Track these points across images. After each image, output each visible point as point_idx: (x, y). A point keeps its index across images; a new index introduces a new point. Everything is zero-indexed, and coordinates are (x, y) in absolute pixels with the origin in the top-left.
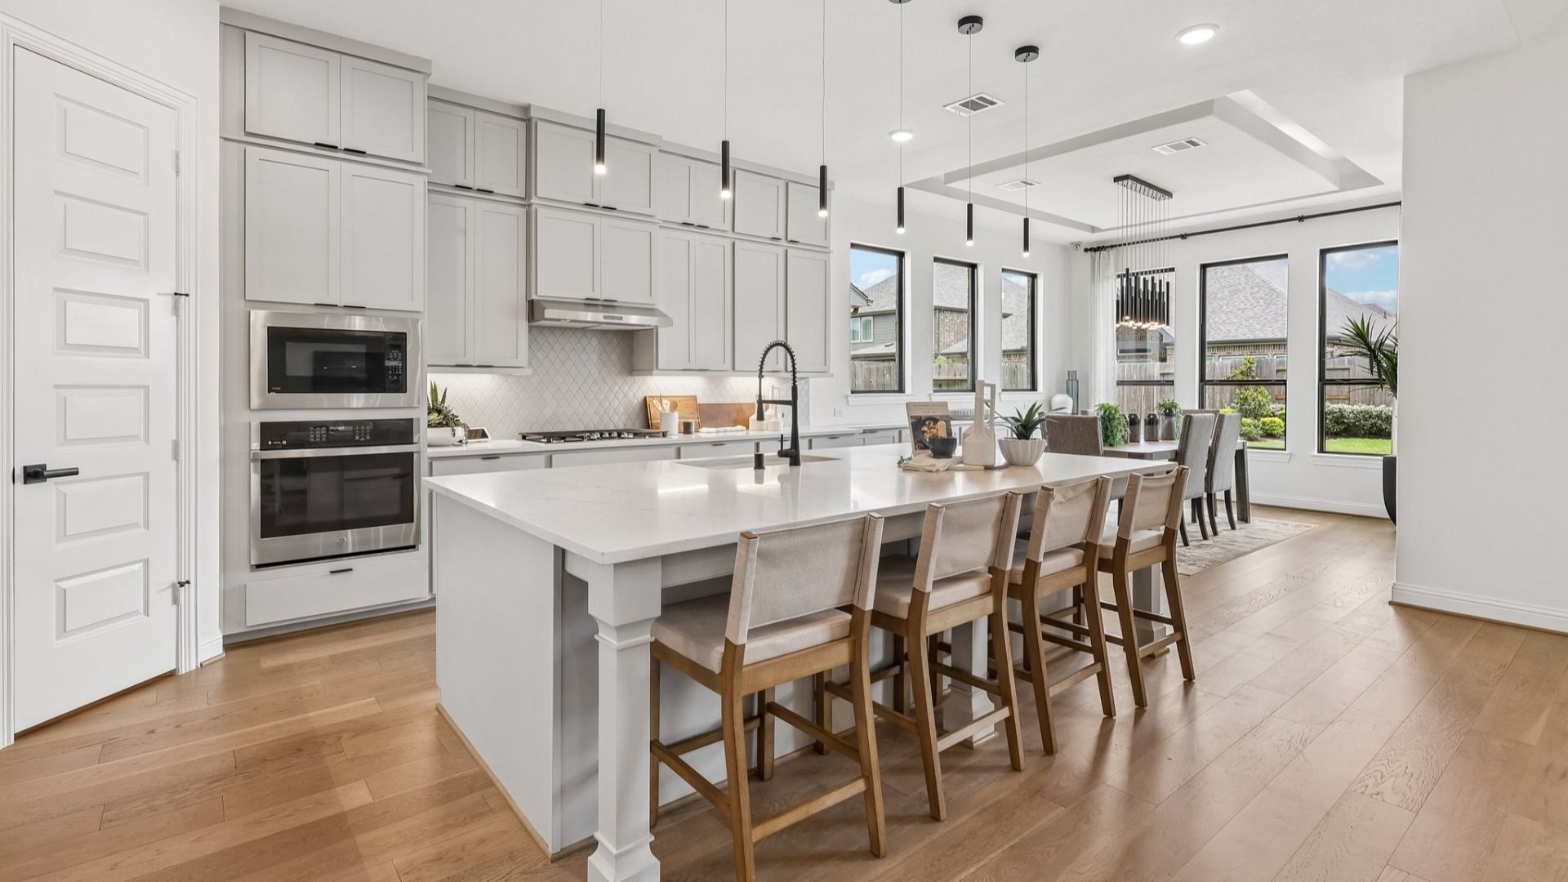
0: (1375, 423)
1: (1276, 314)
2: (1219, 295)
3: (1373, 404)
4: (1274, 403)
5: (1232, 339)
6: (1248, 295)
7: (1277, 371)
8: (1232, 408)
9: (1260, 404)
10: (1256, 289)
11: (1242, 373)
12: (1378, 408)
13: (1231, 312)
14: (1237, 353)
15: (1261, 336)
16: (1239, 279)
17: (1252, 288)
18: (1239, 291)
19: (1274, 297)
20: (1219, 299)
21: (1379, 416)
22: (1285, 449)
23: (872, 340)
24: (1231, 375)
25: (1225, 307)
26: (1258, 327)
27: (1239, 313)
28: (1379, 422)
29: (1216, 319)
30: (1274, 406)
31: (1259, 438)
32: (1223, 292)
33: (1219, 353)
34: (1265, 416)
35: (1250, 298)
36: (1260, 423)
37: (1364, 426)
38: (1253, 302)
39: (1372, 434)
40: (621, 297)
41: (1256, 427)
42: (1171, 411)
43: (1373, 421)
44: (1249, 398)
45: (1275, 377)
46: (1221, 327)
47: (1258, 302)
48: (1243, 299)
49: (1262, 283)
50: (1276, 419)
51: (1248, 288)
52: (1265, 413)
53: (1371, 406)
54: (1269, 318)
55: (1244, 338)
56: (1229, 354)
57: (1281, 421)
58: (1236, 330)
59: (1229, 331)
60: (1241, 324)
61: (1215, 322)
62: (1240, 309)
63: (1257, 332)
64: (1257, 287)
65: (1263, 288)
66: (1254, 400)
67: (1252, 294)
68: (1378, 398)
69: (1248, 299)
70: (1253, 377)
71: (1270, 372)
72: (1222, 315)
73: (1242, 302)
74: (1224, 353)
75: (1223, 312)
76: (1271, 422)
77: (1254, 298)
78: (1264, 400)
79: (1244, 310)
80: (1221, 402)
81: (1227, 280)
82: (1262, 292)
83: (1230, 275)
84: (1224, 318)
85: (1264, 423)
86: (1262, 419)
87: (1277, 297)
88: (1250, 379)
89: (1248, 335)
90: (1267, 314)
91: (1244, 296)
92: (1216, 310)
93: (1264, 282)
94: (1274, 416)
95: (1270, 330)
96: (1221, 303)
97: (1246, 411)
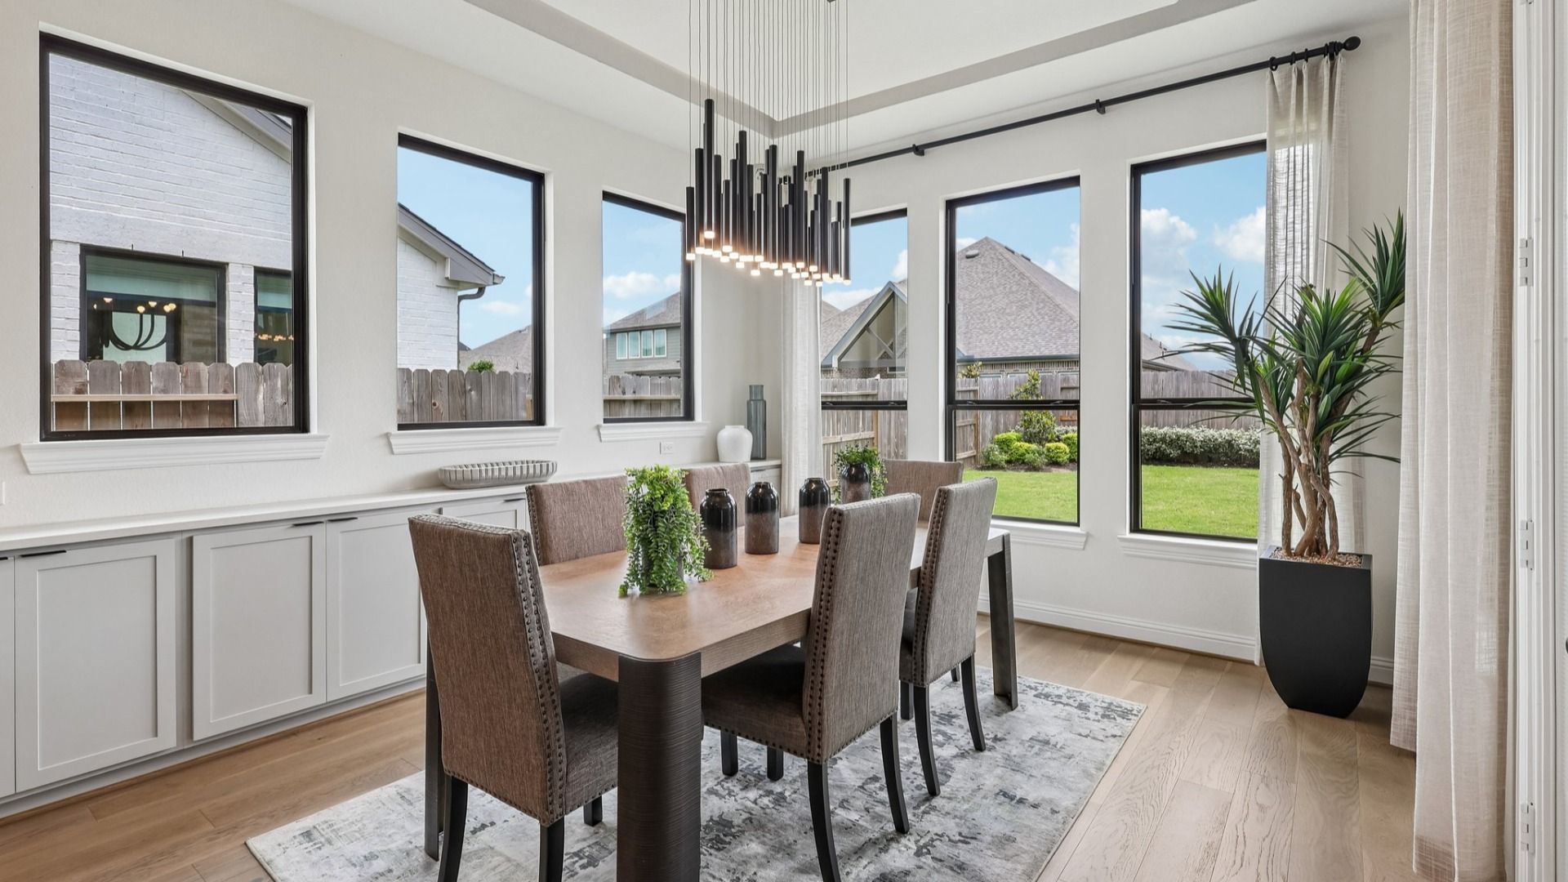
0: (1160, 448)
1: (1060, 330)
2: (1008, 311)
3: (1156, 426)
4: (1059, 425)
5: (1020, 355)
6: (1034, 311)
7: (1062, 389)
8: (1016, 431)
9: (1044, 426)
10: (1042, 305)
11: (1026, 391)
12: (1162, 431)
13: (1017, 328)
14: (1024, 370)
15: (1046, 353)
16: (1026, 294)
17: (1038, 303)
18: (1026, 306)
19: (1058, 312)
20: (1008, 314)
21: (1163, 440)
22: (1077, 525)
23: (665, 356)
24: (1014, 393)
25: (1013, 323)
26: (1043, 343)
27: (1026, 328)
28: (1164, 446)
29: (1005, 335)
30: (1059, 428)
31: (1044, 467)
32: (1011, 308)
33: (1007, 370)
34: (1050, 441)
35: (1036, 314)
36: (1045, 450)
37: (1148, 450)
38: (1039, 317)
39: (1156, 460)
41: (1040, 455)
42: (861, 470)
43: (1157, 445)
44: (1033, 420)
45: (1060, 396)
46: (1009, 343)
47: (1043, 318)
48: (1030, 315)
49: (1047, 300)
50: (1061, 445)
51: (1034, 303)
52: (1050, 438)
53: (1154, 428)
54: (1054, 334)
55: (1031, 354)
56: (1016, 372)
57: (1066, 447)
58: (1023, 347)
59: (1017, 348)
60: (1028, 340)
61: (1003, 338)
62: (1026, 325)
63: (1043, 349)
64: (1042, 302)
65: (1048, 304)
66: (1038, 422)
67: (1038, 309)
68: (1161, 420)
69: (1033, 314)
70: (1037, 396)
71: (1055, 390)
72: (1010, 331)
73: (1029, 318)
74: (1012, 370)
75: (1011, 328)
76: (1056, 448)
77: (1039, 314)
78: (1049, 422)
79: (1030, 326)
80: (1005, 423)
81: (1016, 295)
82: (1047, 308)
83: (1017, 291)
84: (1012, 334)
85: (1048, 450)
86: (1048, 445)
87: (1061, 313)
88: (1035, 398)
89: (1034, 351)
90: (1051, 330)
91: (1031, 312)
92: (1005, 326)
93: (1049, 298)
94: (1059, 440)
95: (1055, 346)
96: (1009, 318)
97: (1031, 435)
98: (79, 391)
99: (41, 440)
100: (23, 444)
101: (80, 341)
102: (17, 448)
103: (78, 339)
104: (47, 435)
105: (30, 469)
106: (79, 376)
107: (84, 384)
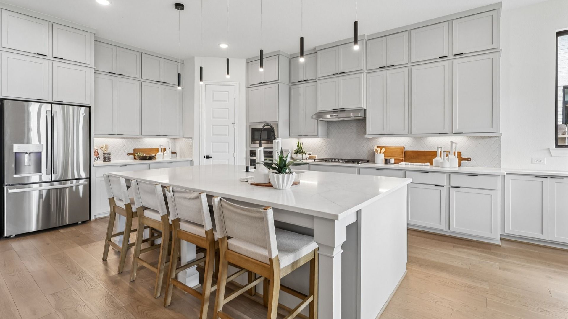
40: (347, 107)
98: (563, 134)
99: (555, 147)
100: (551, 148)
101: (563, 118)
102: (549, 149)
103: (562, 117)
104: (557, 146)
105: (552, 155)
106: (563, 129)
107: (565, 132)
